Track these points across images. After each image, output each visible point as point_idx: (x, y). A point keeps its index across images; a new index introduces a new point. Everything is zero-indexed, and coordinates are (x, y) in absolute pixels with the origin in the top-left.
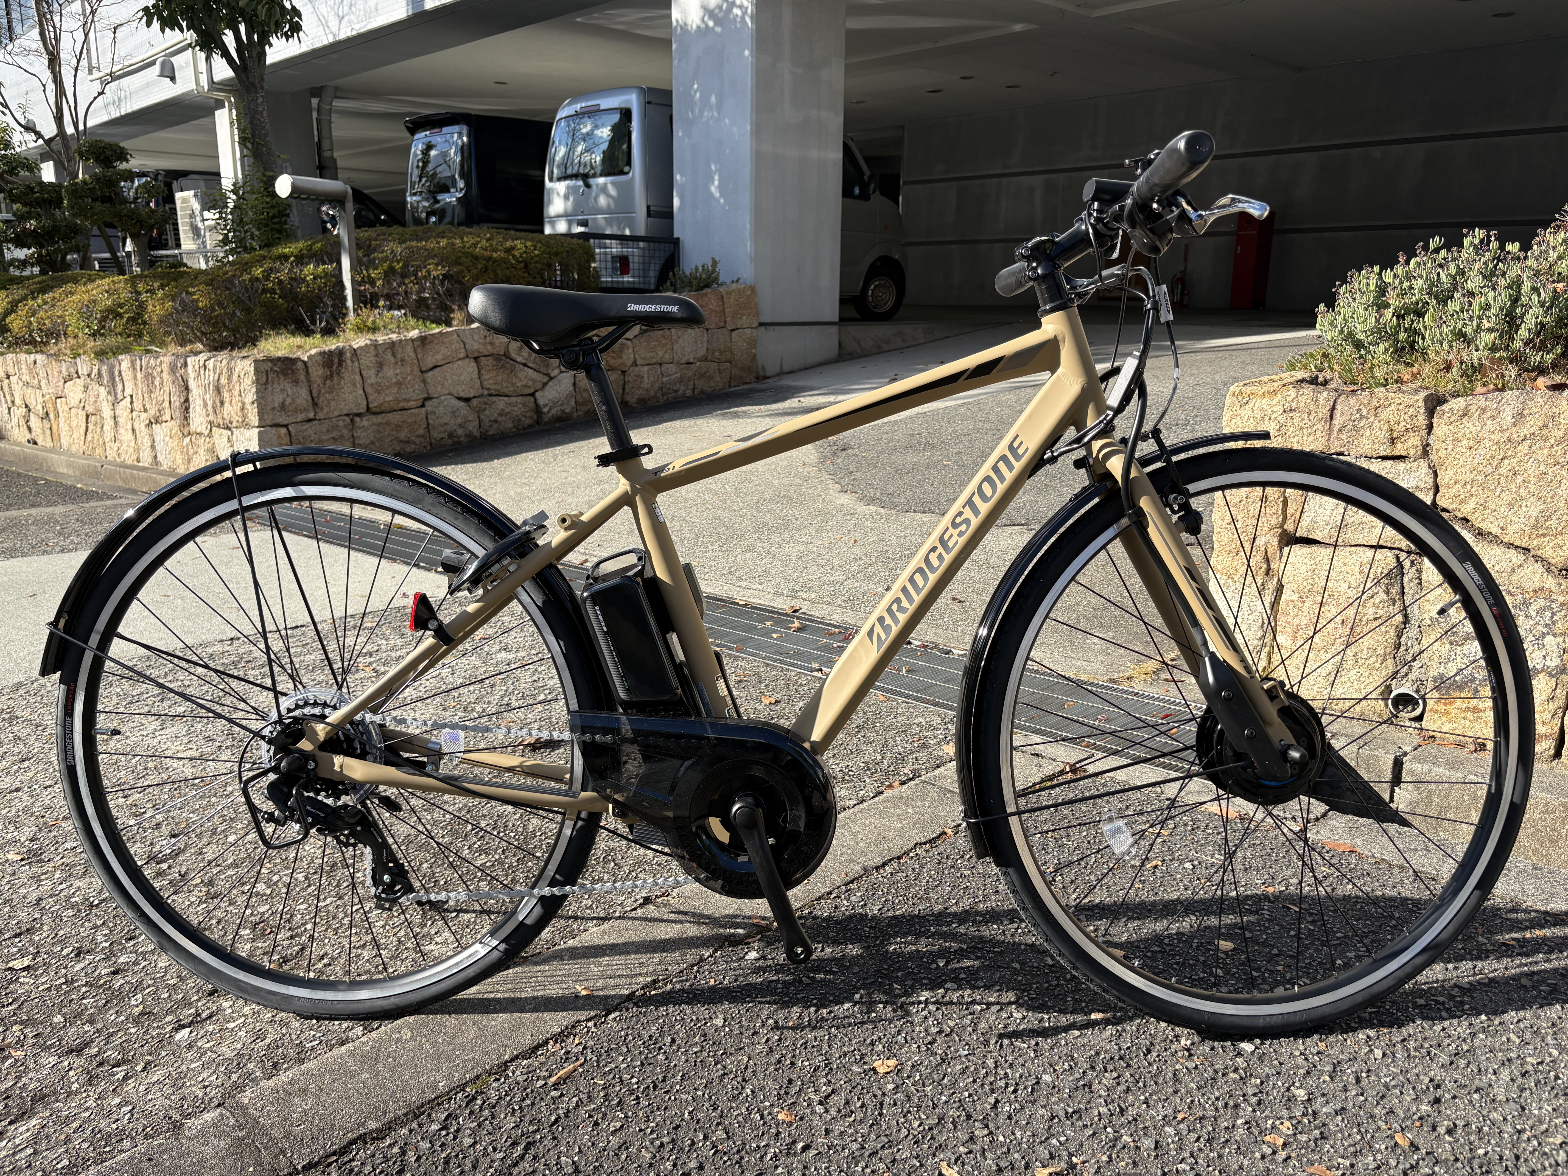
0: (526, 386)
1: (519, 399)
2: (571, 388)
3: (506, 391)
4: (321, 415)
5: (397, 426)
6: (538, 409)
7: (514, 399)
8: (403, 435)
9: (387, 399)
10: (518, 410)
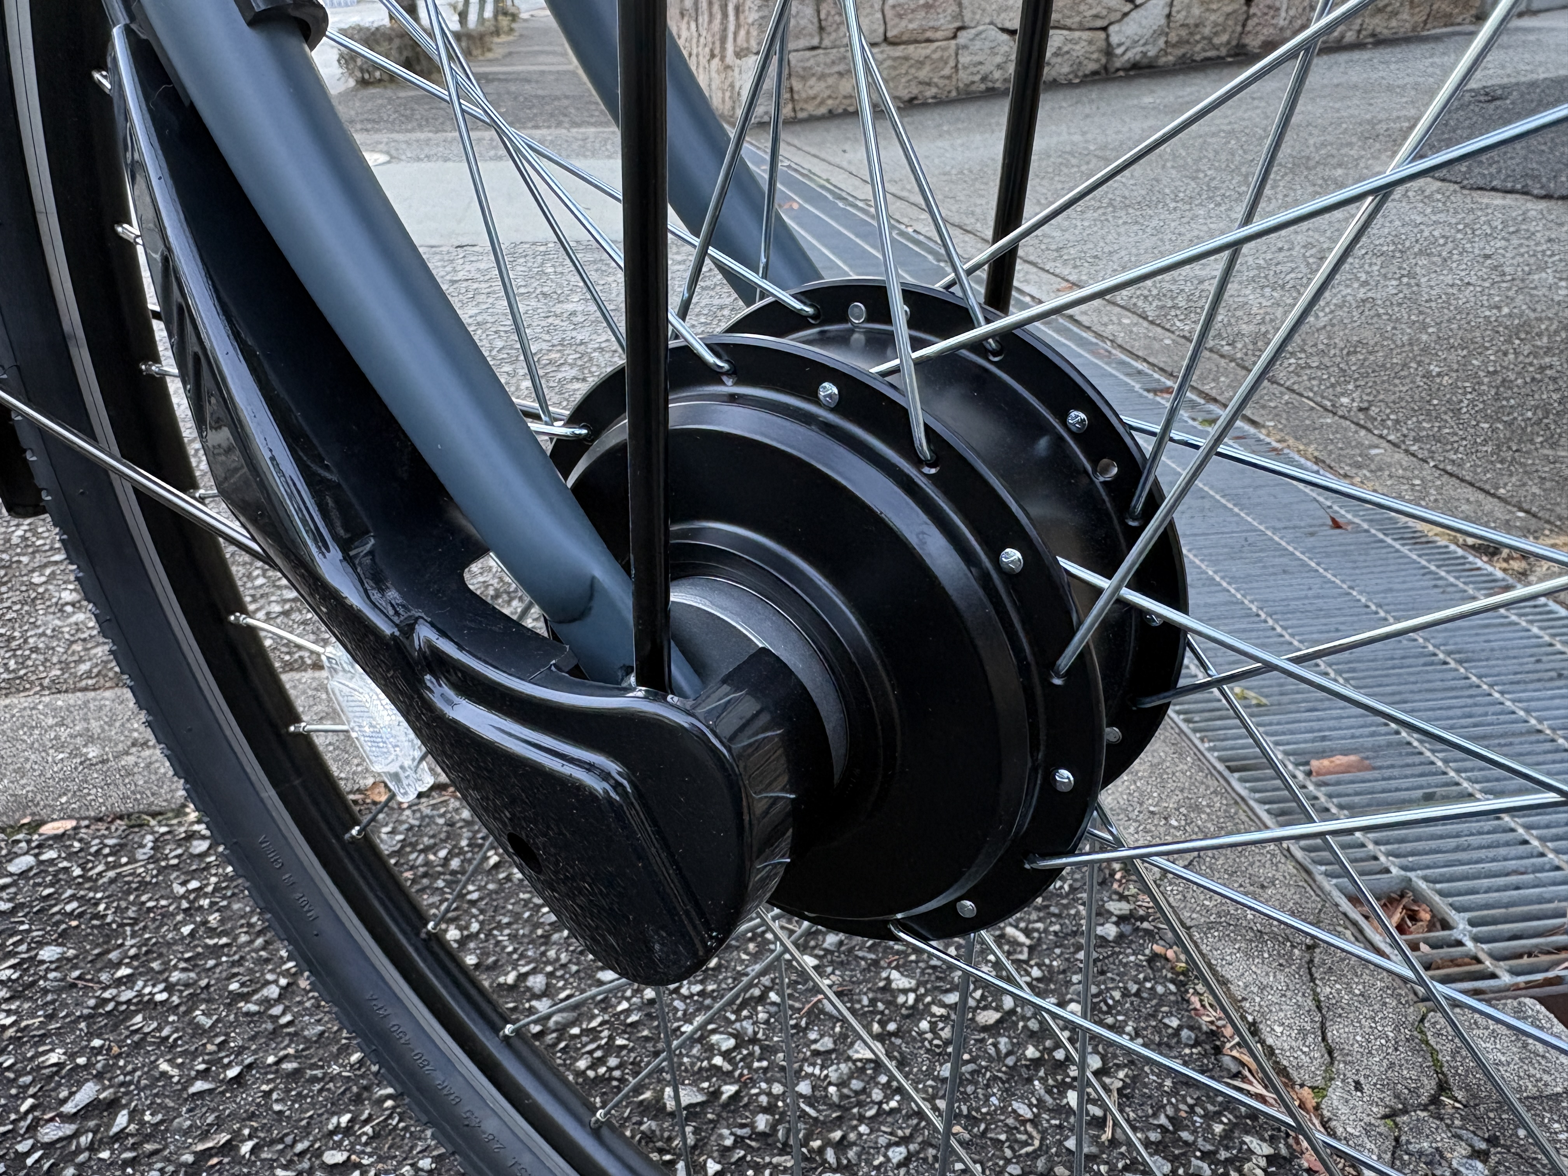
0: (1096, 16)
1: (1086, 35)
2: (1163, 21)
3: (1068, 22)
4: (826, 42)
5: (918, 61)
6: (1109, 51)
7: (1077, 34)
8: (923, 74)
9: (911, 26)
10: (1079, 50)
